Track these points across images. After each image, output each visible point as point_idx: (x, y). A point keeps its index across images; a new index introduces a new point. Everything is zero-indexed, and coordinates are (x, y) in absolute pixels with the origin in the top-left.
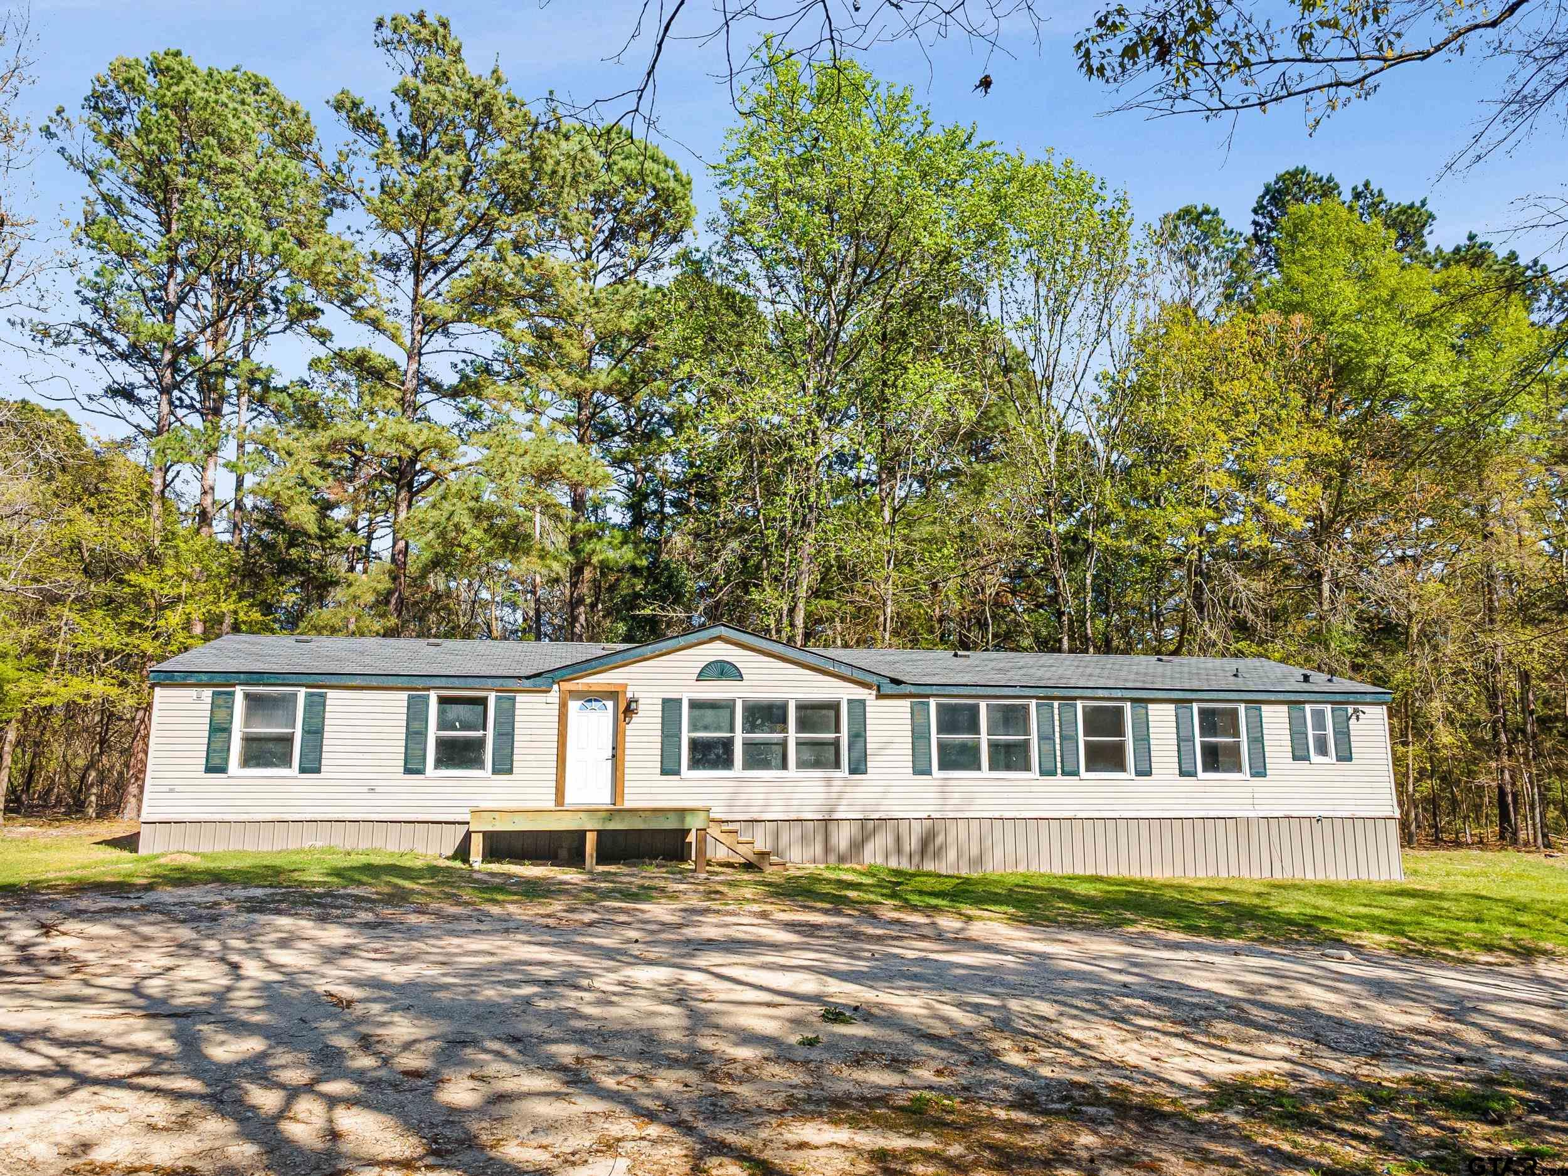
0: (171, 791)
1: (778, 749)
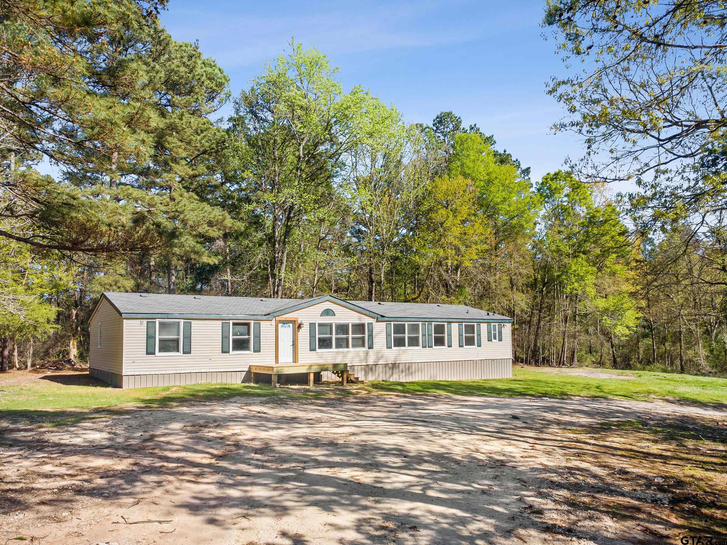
0: (134, 362)
1: (345, 340)
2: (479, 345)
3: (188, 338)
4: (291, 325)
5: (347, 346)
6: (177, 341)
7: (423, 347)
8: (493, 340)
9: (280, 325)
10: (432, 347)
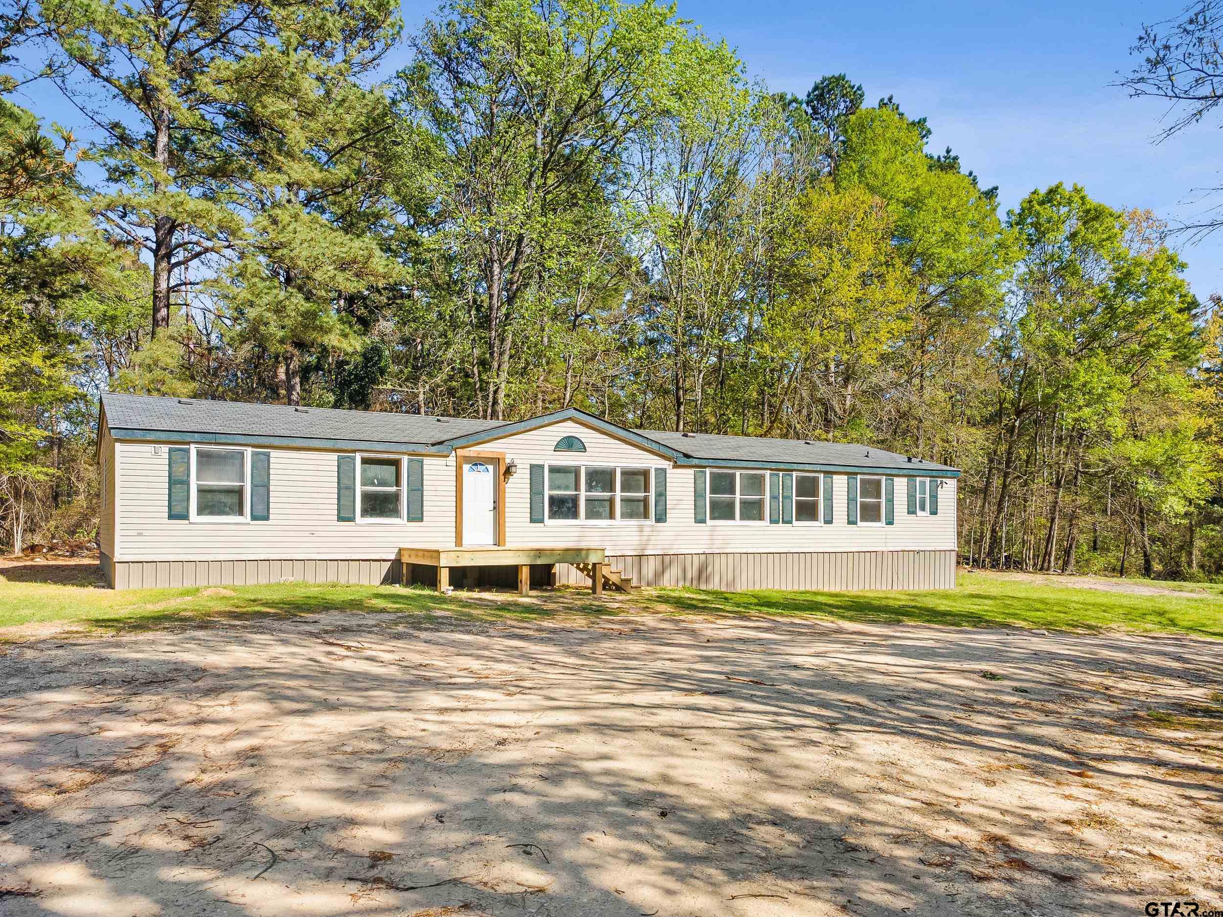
0: (140, 535)
1: (607, 504)
2: (890, 522)
3: (263, 486)
4: (491, 468)
5: (612, 516)
6: (239, 492)
7: (771, 522)
8: (919, 513)
9: (466, 467)
10: (790, 522)
